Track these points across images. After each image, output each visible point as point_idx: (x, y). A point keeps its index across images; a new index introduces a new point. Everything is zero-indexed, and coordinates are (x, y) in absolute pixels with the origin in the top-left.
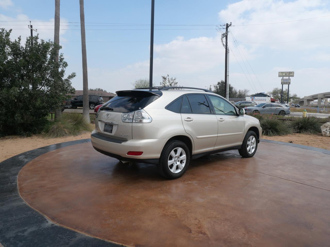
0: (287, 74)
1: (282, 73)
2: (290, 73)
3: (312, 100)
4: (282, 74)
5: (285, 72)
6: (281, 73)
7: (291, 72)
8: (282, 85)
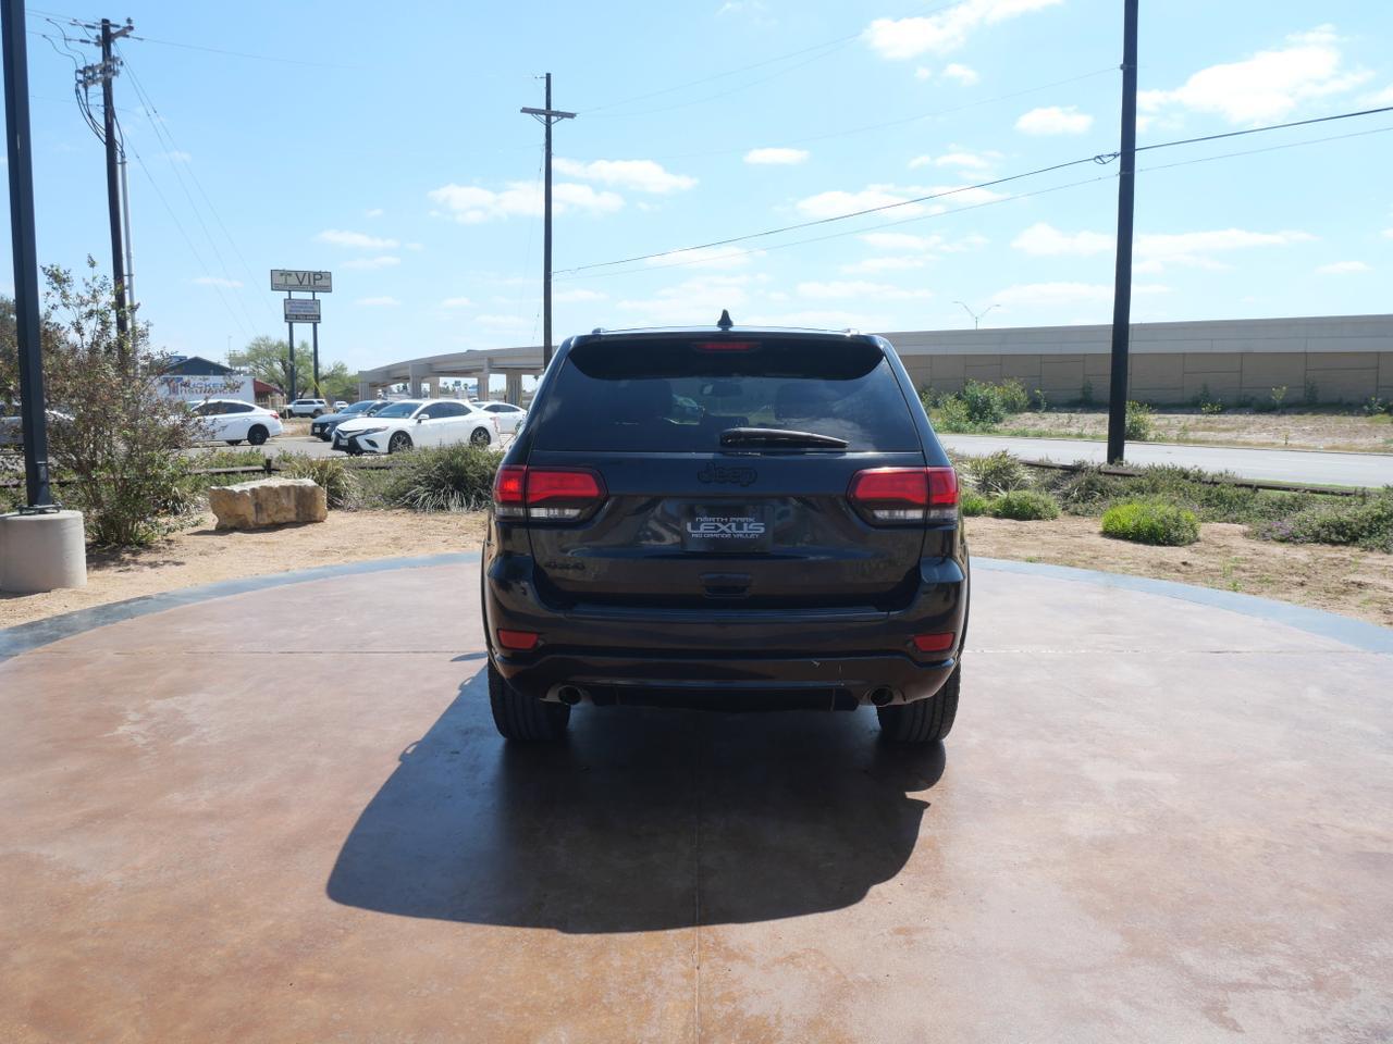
0: (307, 277)
1: (285, 274)
2: (317, 277)
4: (283, 280)
5: (296, 272)
6: (282, 275)
7: (320, 273)
8: (287, 324)
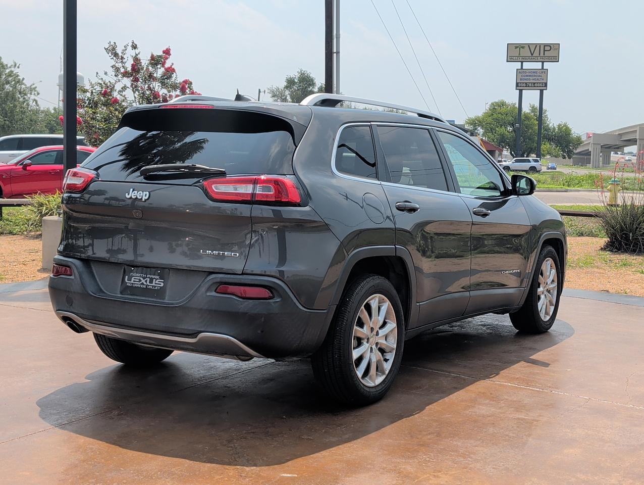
1: (520, 46)
2: (547, 48)
3: (618, 148)
4: (517, 52)
5: (529, 45)
6: (516, 48)
7: (549, 45)
8: (518, 91)
